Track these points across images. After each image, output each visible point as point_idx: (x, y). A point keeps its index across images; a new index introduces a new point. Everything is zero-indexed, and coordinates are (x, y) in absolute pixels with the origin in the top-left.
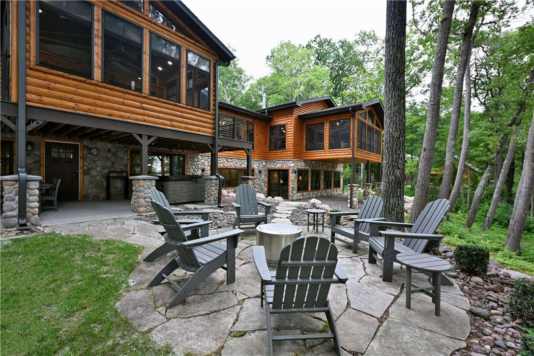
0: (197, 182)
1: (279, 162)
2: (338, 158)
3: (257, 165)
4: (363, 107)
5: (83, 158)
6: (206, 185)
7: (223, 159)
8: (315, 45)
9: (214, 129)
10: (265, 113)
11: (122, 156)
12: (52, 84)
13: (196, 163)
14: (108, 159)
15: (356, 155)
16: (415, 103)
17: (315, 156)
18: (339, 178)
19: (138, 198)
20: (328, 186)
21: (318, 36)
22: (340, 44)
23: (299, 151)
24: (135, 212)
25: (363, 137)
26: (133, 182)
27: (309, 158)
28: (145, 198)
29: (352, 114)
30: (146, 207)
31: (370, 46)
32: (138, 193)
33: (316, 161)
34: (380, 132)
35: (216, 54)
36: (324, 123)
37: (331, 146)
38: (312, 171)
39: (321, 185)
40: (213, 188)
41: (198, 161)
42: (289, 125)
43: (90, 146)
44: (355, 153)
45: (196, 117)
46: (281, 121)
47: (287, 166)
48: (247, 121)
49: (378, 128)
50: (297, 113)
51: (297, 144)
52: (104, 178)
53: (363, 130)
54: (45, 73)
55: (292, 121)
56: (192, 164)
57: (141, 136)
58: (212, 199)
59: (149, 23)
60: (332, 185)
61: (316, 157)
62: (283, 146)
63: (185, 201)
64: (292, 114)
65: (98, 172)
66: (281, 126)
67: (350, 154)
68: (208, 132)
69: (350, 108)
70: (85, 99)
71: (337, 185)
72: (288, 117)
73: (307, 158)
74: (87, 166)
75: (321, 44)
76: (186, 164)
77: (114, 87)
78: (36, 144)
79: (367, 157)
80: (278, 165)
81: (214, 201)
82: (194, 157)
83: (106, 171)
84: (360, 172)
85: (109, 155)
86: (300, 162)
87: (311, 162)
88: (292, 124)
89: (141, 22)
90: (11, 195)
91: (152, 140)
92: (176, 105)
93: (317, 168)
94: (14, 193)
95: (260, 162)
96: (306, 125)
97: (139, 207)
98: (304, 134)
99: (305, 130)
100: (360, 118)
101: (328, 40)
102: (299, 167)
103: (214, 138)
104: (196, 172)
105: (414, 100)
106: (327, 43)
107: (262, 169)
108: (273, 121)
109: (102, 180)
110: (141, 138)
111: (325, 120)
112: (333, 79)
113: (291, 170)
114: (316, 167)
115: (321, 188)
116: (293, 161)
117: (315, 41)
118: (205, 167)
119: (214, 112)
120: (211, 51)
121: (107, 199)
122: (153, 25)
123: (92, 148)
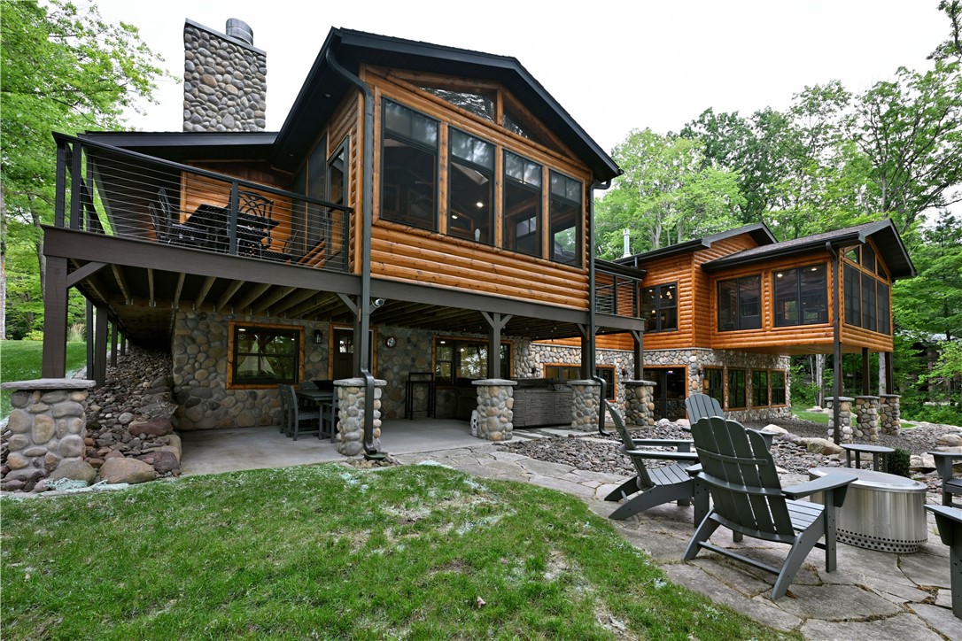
0: (554, 390)
1: (662, 354)
2: (798, 344)
3: (619, 360)
4: (860, 239)
5: (376, 352)
6: (574, 396)
7: (563, 350)
8: (702, 130)
9: (588, 298)
10: (633, 264)
11: (425, 348)
12: (395, 244)
13: (525, 358)
14: (407, 353)
15: (844, 336)
16: (952, 219)
17: (741, 342)
18: (783, 385)
19: (488, 416)
20: (761, 401)
21: (709, 111)
22: (758, 119)
23: (705, 332)
24: (482, 438)
25: (854, 299)
26: (479, 391)
27: (728, 345)
28: (499, 417)
29: (831, 253)
30: (501, 431)
31: (830, 114)
32: (489, 407)
33: (737, 350)
34: (887, 288)
35: (589, 170)
36: (760, 276)
37: (779, 321)
38: (730, 371)
39: (747, 399)
40: (589, 401)
41: (530, 355)
42: (682, 285)
43: (386, 334)
44: (841, 333)
45: (562, 280)
46: (666, 278)
47: (681, 362)
48: (635, 282)
49: (882, 280)
50: (699, 260)
51: (701, 319)
52: (402, 383)
53: (854, 285)
54: (388, 229)
55: (690, 276)
56: (519, 360)
57: (491, 314)
58: (589, 421)
59: (503, 136)
60: (770, 398)
61: (743, 344)
62: (671, 323)
63: (538, 423)
64: (690, 263)
65: (395, 374)
66: (665, 288)
67: (827, 336)
68: (577, 303)
69: (828, 244)
70: (430, 263)
71: (779, 398)
72: (681, 269)
73: (721, 345)
74: (381, 365)
75: (712, 127)
76: (511, 360)
77: (461, 241)
78: (324, 333)
79: (864, 341)
80: (661, 360)
81: (592, 423)
82: (523, 347)
83: (406, 373)
84: (815, 373)
85: (409, 348)
86: (707, 353)
87: (727, 354)
88: (689, 281)
89: (492, 136)
90: (354, 407)
91: (506, 319)
92: (536, 263)
93: (740, 365)
94: (357, 404)
95: (625, 354)
96: (718, 282)
97: (490, 431)
98: (713, 299)
99: (716, 292)
100: (848, 261)
101: (730, 115)
102: (705, 363)
103: (588, 314)
104: (525, 373)
105: (947, 214)
106: (727, 122)
107: (628, 367)
108: (648, 278)
109: (400, 386)
110: (493, 318)
111: (762, 270)
112: (744, 187)
113: (690, 368)
114: (737, 362)
115: (748, 404)
116: (694, 352)
117: (701, 122)
118: (537, 365)
119: (588, 270)
120: (582, 167)
121: (406, 417)
122: (507, 139)
123: (389, 337)
